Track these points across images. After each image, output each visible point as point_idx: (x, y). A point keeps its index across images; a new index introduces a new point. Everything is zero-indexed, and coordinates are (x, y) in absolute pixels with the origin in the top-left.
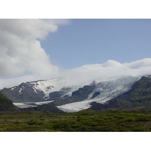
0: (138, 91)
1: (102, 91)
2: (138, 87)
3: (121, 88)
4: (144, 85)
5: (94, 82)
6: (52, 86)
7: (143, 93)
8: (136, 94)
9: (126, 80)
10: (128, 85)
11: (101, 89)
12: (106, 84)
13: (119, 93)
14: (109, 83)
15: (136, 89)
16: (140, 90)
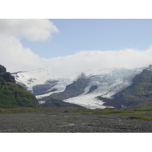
0: (143, 85)
1: (100, 85)
2: (142, 81)
3: (121, 82)
4: (148, 79)
5: (83, 75)
6: (34, 79)
7: (149, 88)
8: (141, 89)
9: (123, 72)
10: (127, 79)
11: (98, 83)
12: (102, 76)
13: (121, 87)
14: (106, 76)
15: (140, 84)
16: (145, 84)
